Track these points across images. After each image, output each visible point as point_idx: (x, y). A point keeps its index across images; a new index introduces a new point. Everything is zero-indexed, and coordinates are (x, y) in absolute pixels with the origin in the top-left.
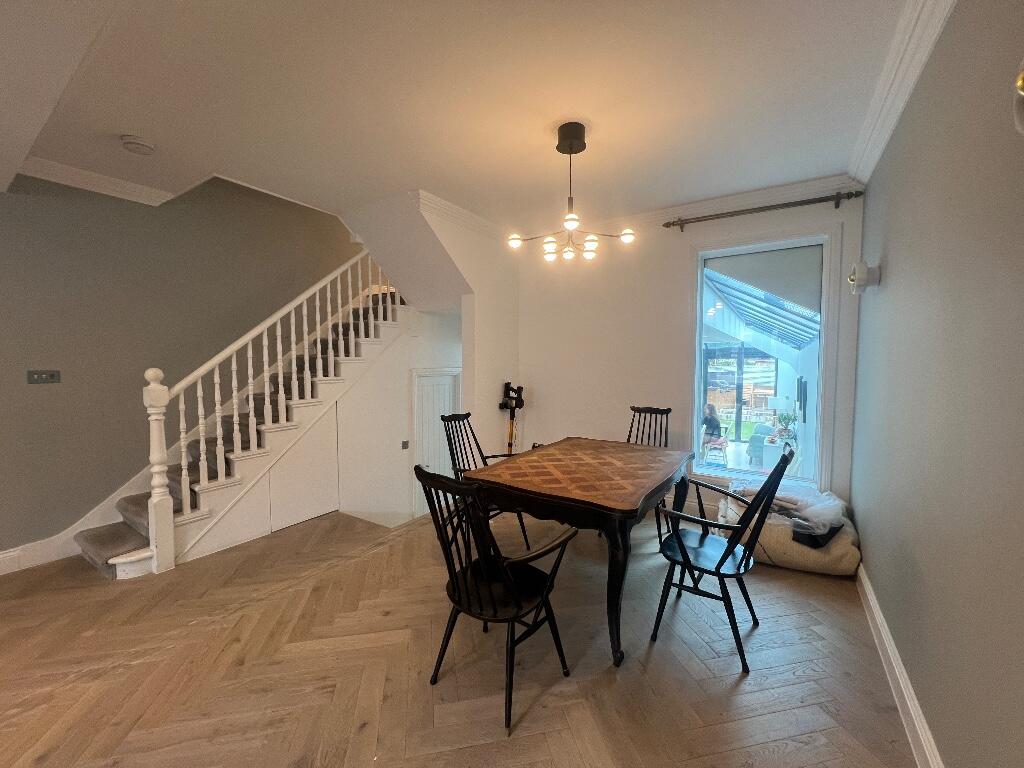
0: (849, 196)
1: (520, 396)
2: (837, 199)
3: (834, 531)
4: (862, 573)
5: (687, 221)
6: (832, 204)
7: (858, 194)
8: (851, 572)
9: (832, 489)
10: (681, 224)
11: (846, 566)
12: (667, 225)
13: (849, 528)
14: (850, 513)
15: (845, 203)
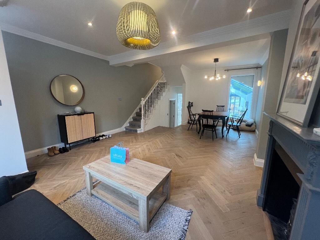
0: (259, 67)
1: (192, 104)
2: (257, 68)
3: (252, 124)
4: (256, 130)
5: (229, 70)
6: (256, 69)
7: (261, 67)
8: (254, 130)
9: (252, 119)
10: (228, 70)
11: (253, 129)
12: (225, 70)
13: (254, 124)
14: (255, 122)
15: (258, 69)
